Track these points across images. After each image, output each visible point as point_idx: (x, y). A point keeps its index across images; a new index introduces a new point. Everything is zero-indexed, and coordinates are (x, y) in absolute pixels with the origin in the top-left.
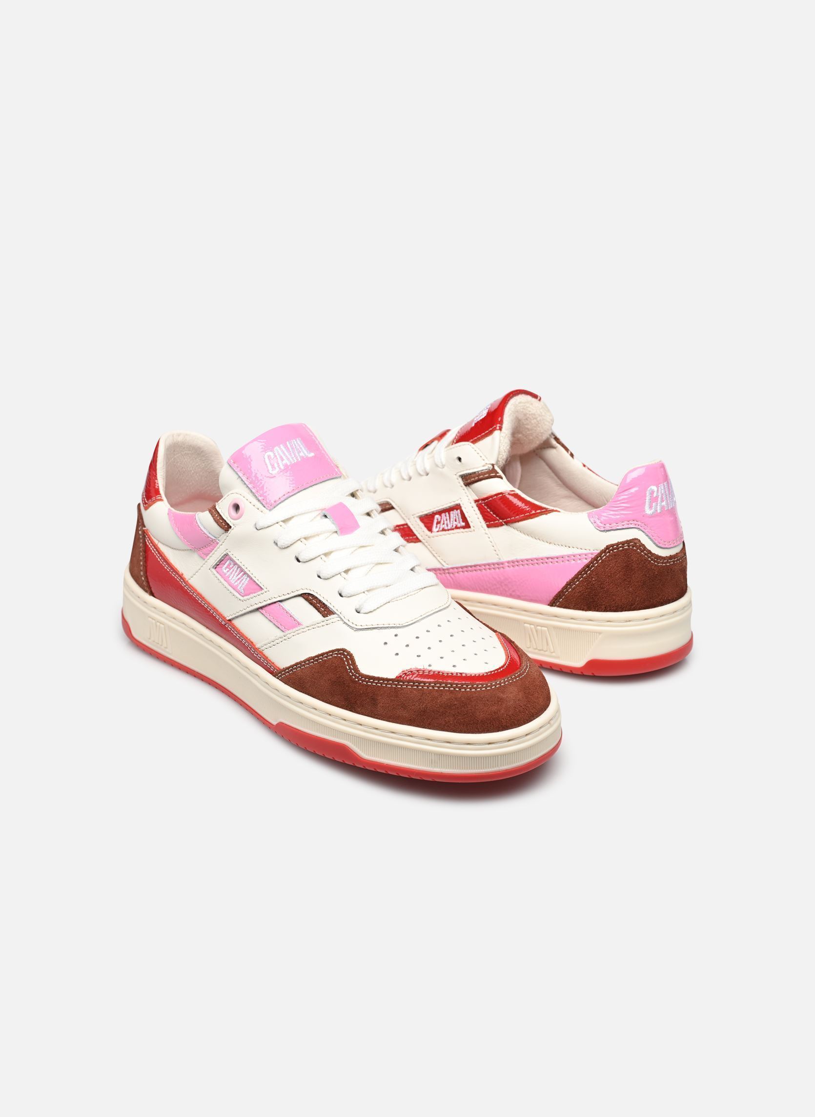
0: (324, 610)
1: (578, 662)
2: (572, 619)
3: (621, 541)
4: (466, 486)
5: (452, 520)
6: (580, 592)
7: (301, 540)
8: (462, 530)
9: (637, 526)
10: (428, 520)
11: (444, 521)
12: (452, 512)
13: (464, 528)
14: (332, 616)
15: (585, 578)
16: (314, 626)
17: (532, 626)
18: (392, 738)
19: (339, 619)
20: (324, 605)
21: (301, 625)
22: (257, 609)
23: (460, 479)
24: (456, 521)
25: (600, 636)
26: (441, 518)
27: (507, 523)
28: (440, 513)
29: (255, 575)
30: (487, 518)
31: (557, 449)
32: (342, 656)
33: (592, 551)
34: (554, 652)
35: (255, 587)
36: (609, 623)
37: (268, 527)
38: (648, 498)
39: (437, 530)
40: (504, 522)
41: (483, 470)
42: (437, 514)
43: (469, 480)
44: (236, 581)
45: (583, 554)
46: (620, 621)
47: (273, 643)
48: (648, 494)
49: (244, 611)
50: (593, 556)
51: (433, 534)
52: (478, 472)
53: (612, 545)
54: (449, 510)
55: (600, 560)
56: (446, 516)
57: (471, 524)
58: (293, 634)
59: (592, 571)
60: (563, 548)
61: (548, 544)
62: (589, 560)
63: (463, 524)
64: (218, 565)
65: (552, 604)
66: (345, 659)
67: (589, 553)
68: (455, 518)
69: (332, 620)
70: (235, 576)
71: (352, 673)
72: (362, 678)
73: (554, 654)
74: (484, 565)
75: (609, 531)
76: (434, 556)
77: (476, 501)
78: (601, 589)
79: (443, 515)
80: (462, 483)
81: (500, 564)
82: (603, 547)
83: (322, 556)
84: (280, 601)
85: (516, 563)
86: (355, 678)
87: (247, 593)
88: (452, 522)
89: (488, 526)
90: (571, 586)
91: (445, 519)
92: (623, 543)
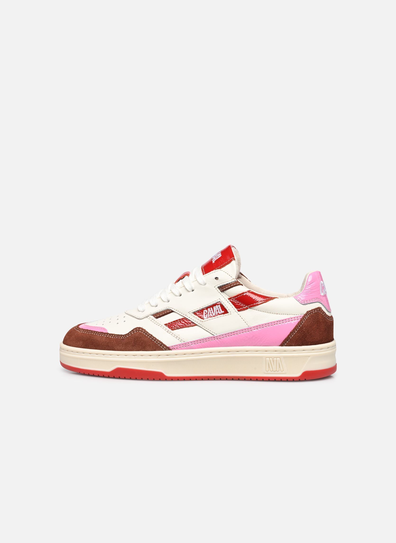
1: (298, 374)
2: (294, 351)
3: (314, 308)
4: (221, 292)
5: (215, 311)
6: (298, 336)
8: (223, 315)
9: (318, 301)
10: (199, 313)
11: (209, 312)
12: (214, 307)
13: (223, 314)
15: (300, 329)
17: (271, 359)
23: (218, 289)
24: (217, 311)
25: (309, 358)
26: (208, 311)
27: (250, 307)
28: (207, 308)
30: (237, 307)
31: (242, 278)
33: (300, 315)
34: (283, 371)
36: (313, 351)
38: (321, 287)
39: (206, 317)
40: (249, 307)
41: (232, 282)
42: (205, 309)
43: (223, 288)
45: (296, 317)
46: (318, 349)
48: (320, 285)
50: (301, 317)
51: (205, 320)
52: (229, 283)
53: (310, 311)
54: (212, 306)
55: (305, 319)
56: (210, 309)
57: (228, 311)
59: (303, 325)
60: (285, 315)
61: (276, 315)
62: (299, 320)
63: (223, 312)
65: (282, 345)
67: (299, 316)
68: (217, 309)
73: (283, 372)
74: (240, 331)
75: (307, 304)
76: (207, 331)
77: (229, 299)
78: (308, 334)
79: (209, 309)
80: (219, 291)
81: (250, 329)
82: (305, 313)
85: (259, 327)
88: (215, 312)
89: (239, 311)
90: (293, 333)
91: (210, 311)
92: (314, 310)
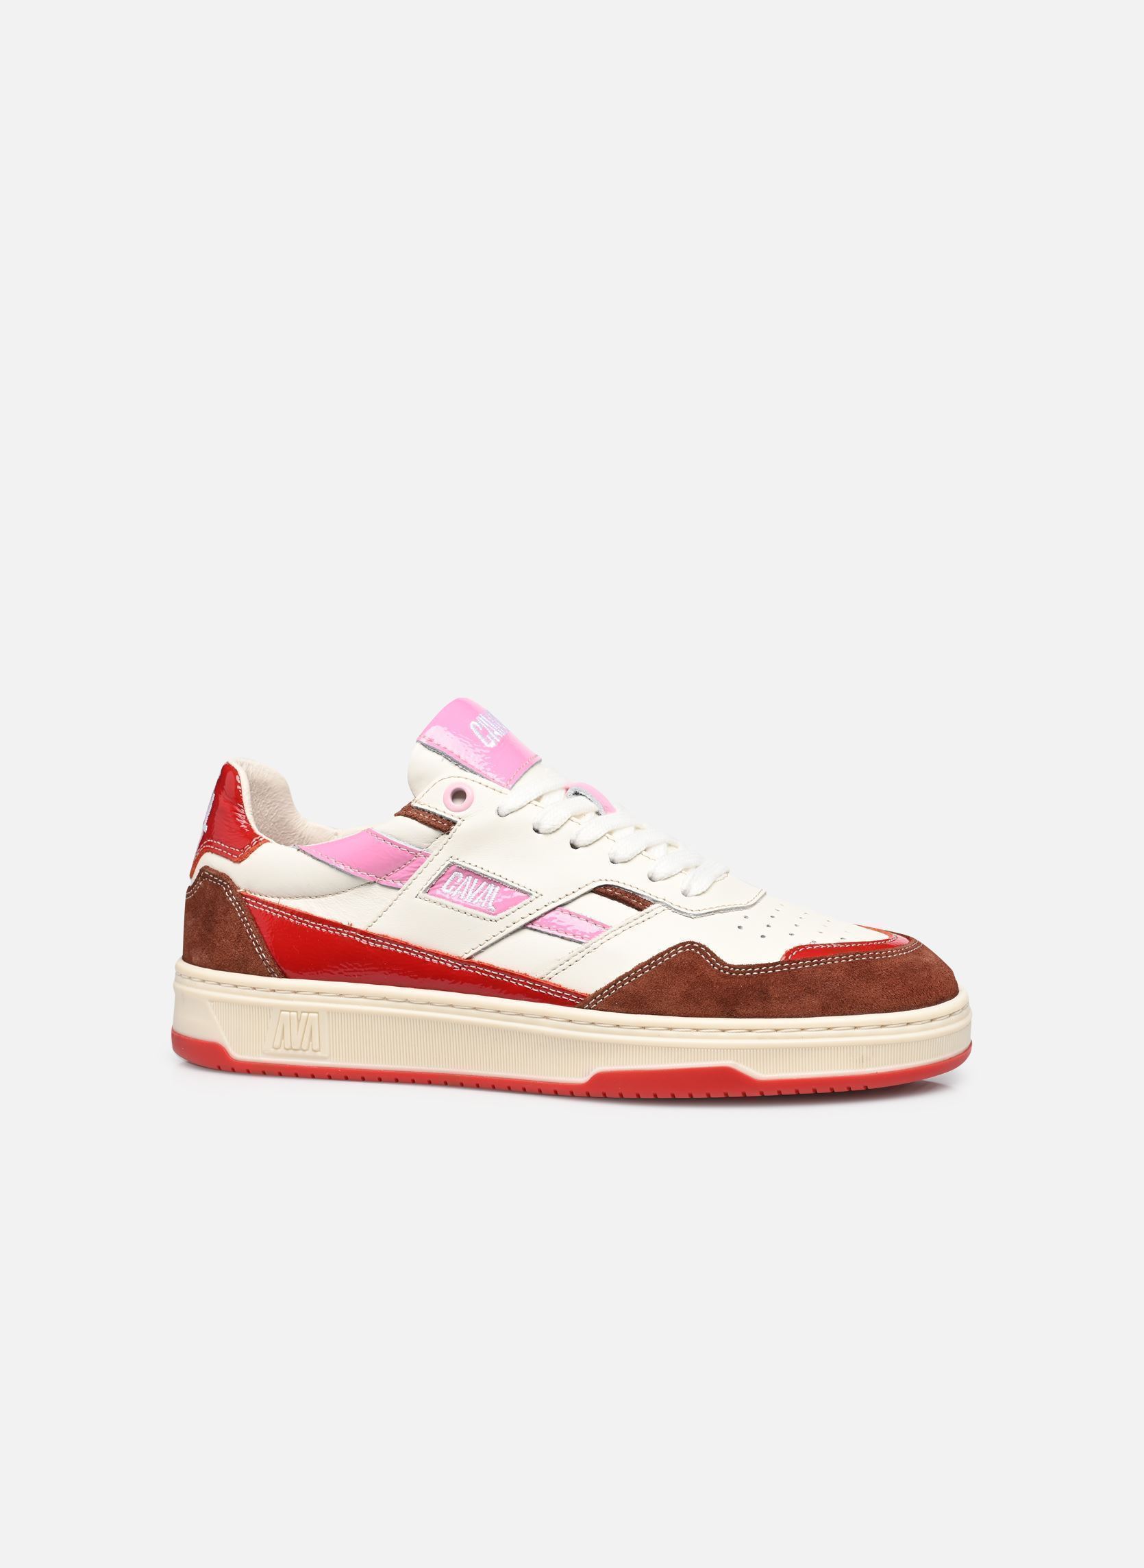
0: (635, 901)
7: (572, 819)
14: (652, 907)
16: (629, 925)
18: (802, 1038)
19: (664, 908)
20: (634, 895)
21: (608, 927)
22: (525, 927)
29: (510, 879)
32: (693, 950)
35: (513, 894)
37: (519, 809)
44: (475, 898)
47: (569, 963)
49: (501, 935)
58: (600, 942)
64: (433, 886)
66: (698, 952)
69: (655, 912)
70: (470, 892)
71: (718, 966)
72: (735, 969)
83: (607, 835)
84: (561, 906)
86: (725, 972)
87: (501, 907)
